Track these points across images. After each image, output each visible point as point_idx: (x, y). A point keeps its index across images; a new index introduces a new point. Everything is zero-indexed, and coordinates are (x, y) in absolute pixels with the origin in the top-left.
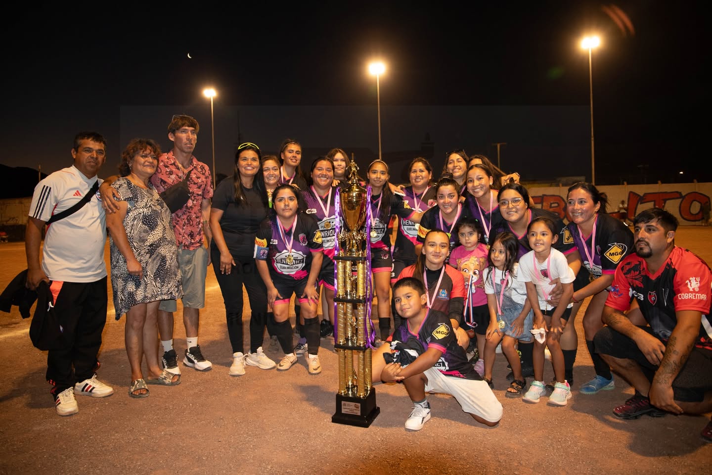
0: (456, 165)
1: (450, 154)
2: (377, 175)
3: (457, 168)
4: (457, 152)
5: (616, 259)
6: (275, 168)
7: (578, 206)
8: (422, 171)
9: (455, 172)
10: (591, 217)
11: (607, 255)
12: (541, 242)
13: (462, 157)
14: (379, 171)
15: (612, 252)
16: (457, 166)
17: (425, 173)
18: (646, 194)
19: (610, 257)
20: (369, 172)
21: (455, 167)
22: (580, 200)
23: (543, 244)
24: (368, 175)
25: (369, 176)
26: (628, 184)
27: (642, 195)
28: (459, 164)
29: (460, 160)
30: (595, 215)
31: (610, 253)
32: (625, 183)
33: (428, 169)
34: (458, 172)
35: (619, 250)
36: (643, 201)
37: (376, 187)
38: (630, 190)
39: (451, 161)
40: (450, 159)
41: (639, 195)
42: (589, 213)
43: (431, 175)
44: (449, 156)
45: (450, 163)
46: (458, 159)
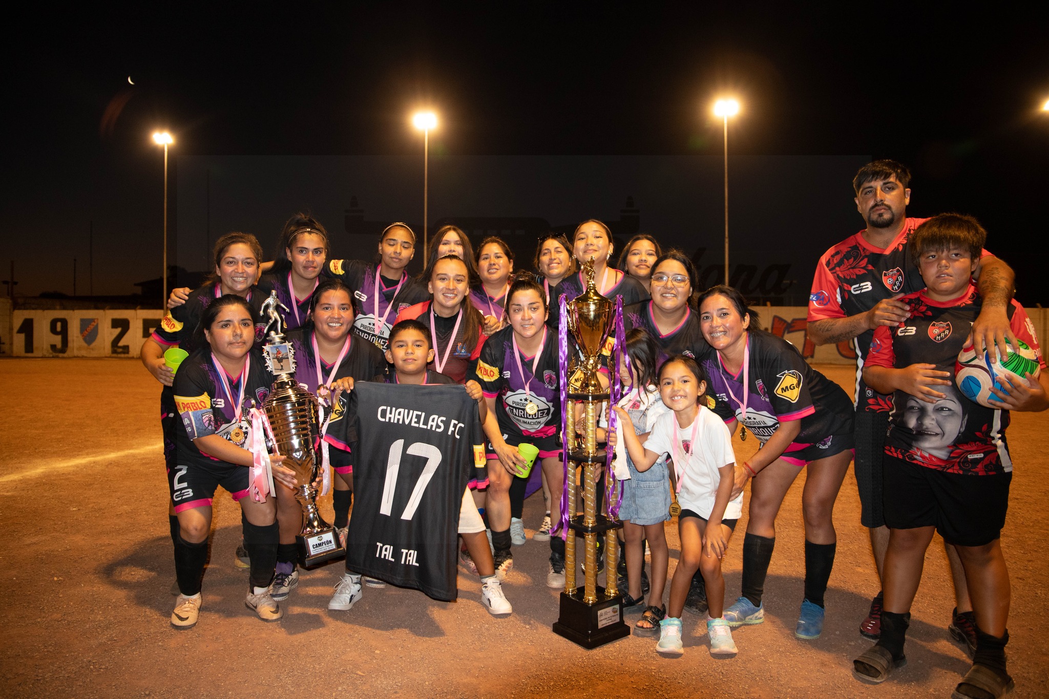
0: (553, 257)
1: (544, 240)
2: (396, 249)
3: (555, 261)
4: (555, 237)
5: (793, 395)
6: (249, 260)
7: (717, 321)
8: (498, 257)
9: (553, 268)
10: (739, 337)
11: (778, 391)
12: (682, 393)
13: (563, 244)
14: (400, 241)
15: (783, 386)
16: (555, 259)
17: (504, 260)
18: (794, 320)
19: (784, 394)
20: (381, 242)
21: (551, 261)
22: (720, 312)
23: (685, 397)
24: (380, 248)
25: (382, 249)
26: (772, 305)
27: (789, 321)
28: (558, 255)
29: (559, 250)
30: (745, 334)
31: (782, 389)
32: (768, 303)
33: (507, 254)
34: (556, 268)
35: (795, 381)
36: (791, 329)
37: (392, 268)
38: (774, 314)
39: (546, 251)
40: (544, 248)
41: (785, 322)
42: (736, 331)
43: (511, 266)
44: (542, 243)
45: (545, 254)
46: (557, 248)
